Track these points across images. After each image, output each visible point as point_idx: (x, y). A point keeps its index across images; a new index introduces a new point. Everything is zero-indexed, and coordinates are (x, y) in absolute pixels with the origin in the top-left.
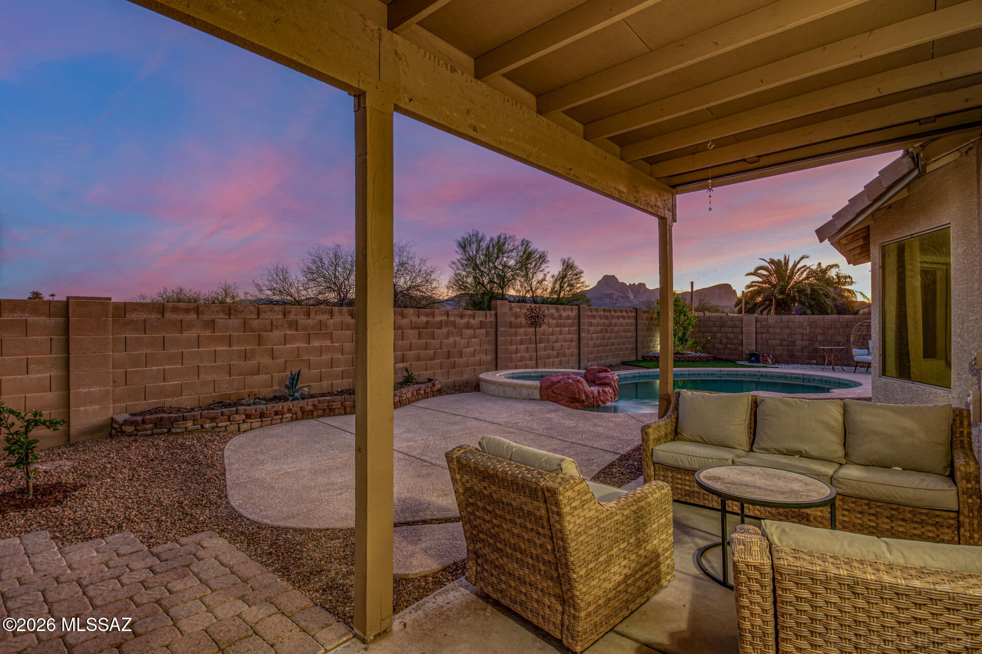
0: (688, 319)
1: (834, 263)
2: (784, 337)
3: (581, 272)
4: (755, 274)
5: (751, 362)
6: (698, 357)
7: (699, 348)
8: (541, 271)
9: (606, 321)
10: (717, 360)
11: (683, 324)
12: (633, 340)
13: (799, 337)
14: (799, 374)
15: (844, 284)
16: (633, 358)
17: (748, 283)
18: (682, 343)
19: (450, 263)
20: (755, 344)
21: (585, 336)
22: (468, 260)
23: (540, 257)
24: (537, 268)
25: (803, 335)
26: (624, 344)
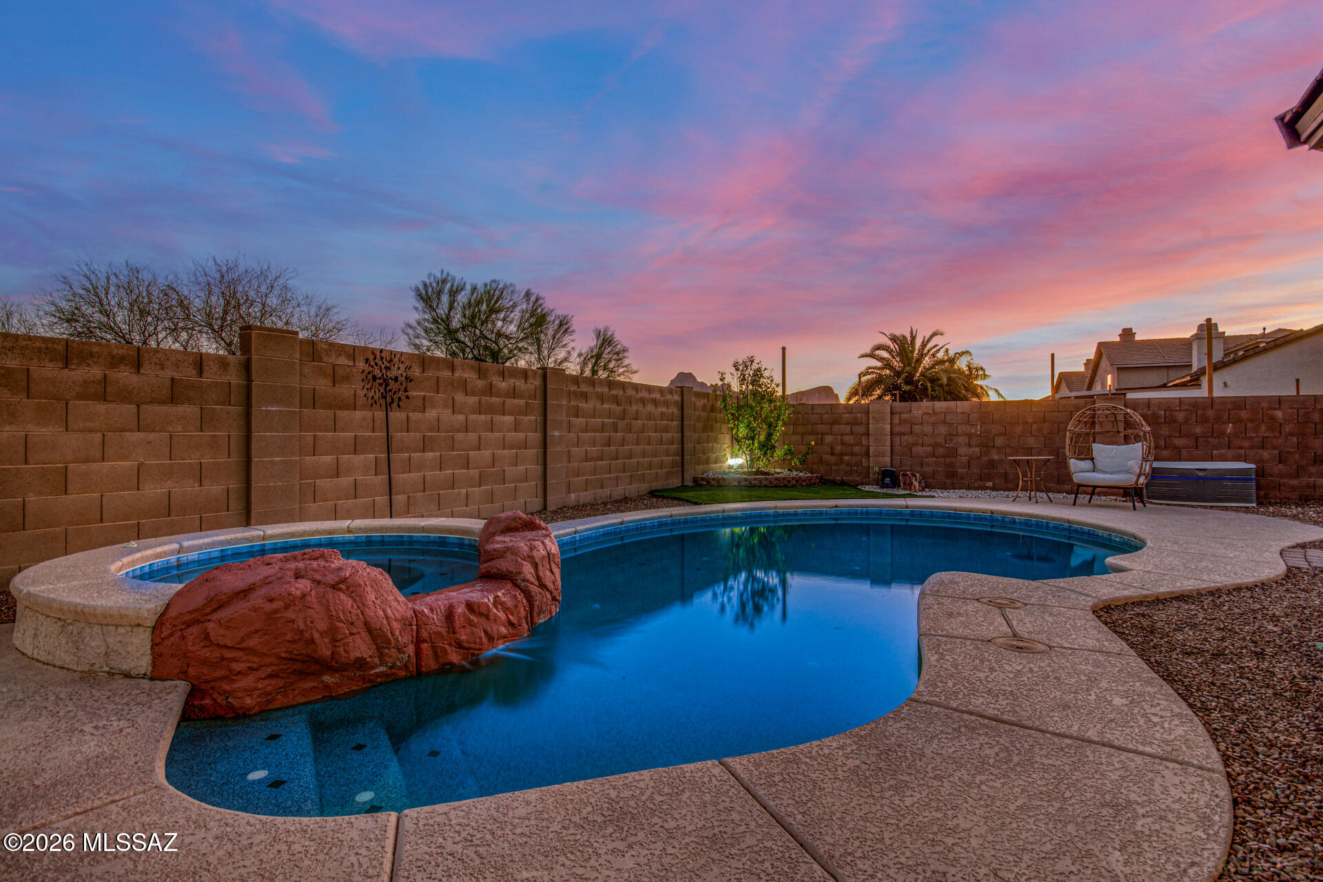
0: (775, 409)
1: (964, 350)
2: (938, 440)
3: (625, 350)
4: (872, 355)
5: (883, 486)
6: (793, 478)
7: (795, 462)
8: (563, 346)
9: (613, 407)
10: (825, 483)
11: (766, 417)
12: (675, 447)
13: (963, 440)
14: (984, 511)
15: (976, 378)
16: (676, 482)
17: (862, 369)
18: (765, 454)
19: (403, 326)
20: (889, 454)
21: (561, 436)
22: (435, 321)
23: (561, 325)
24: (556, 341)
25: (970, 436)
26: (655, 455)
